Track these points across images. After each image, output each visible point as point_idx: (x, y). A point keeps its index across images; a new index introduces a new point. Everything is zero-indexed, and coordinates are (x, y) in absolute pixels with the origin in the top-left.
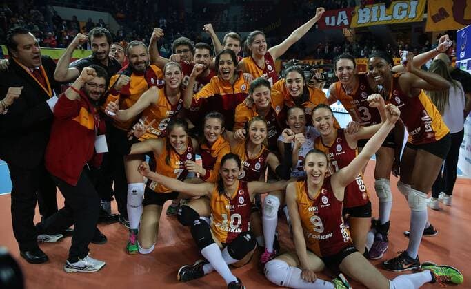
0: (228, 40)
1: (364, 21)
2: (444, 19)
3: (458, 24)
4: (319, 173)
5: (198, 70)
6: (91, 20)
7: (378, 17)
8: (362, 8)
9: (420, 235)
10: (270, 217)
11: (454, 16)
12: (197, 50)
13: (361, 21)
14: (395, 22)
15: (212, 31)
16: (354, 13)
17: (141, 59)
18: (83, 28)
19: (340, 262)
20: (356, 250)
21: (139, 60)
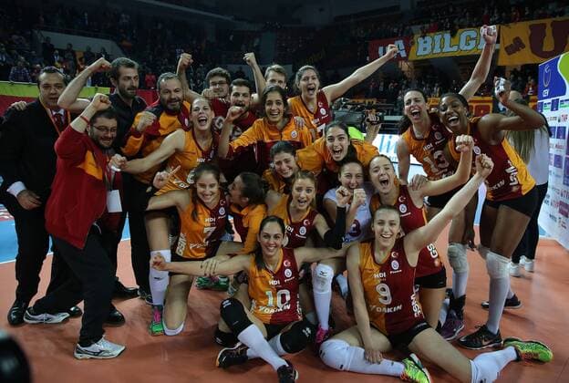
0: (270, 74)
1: (426, 52)
2: (519, 50)
3: (535, 56)
4: (390, 233)
5: (233, 114)
6: (90, 49)
7: (441, 48)
8: (423, 37)
9: (502, 307)
10: (323, 291)
11: (532, 48)
12: (234, 87)
13: (421, 52)
14: (463, 54)
15: (254, 61)
16: (413, 43)
17: (174, 95)
18: (81, 59)
19: (411, 341)
20: (428, 326)
21: (173, 97)
